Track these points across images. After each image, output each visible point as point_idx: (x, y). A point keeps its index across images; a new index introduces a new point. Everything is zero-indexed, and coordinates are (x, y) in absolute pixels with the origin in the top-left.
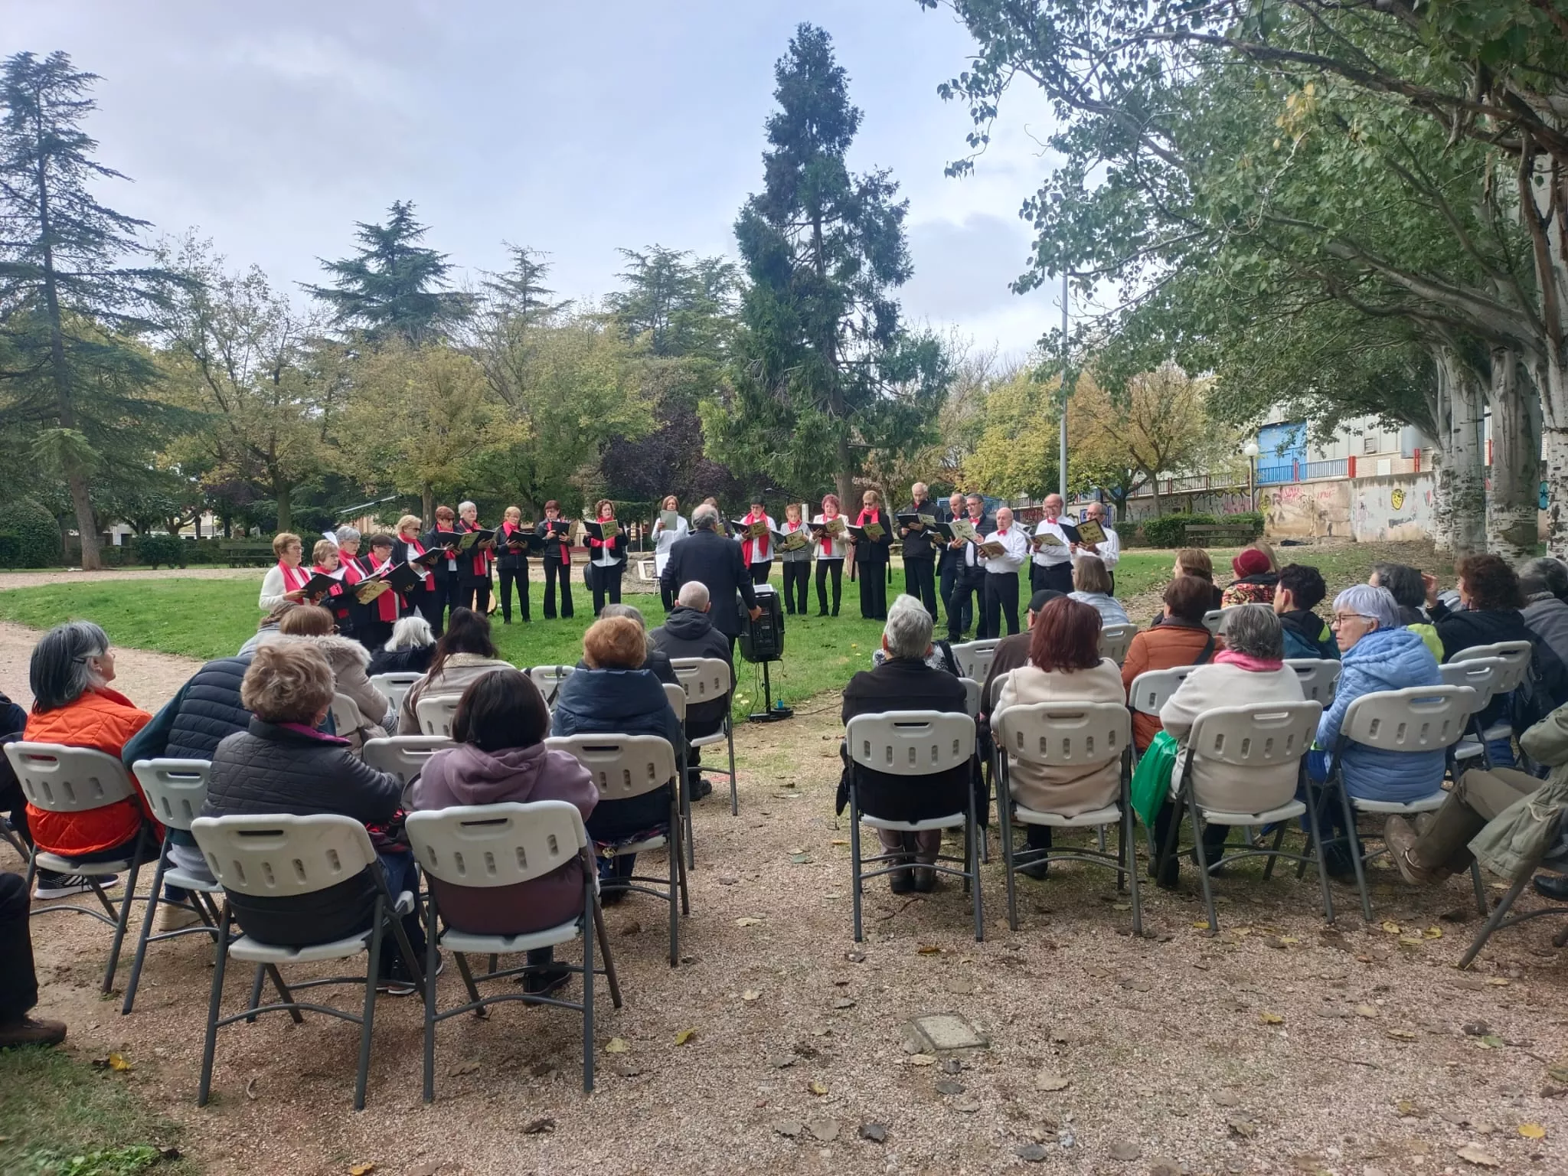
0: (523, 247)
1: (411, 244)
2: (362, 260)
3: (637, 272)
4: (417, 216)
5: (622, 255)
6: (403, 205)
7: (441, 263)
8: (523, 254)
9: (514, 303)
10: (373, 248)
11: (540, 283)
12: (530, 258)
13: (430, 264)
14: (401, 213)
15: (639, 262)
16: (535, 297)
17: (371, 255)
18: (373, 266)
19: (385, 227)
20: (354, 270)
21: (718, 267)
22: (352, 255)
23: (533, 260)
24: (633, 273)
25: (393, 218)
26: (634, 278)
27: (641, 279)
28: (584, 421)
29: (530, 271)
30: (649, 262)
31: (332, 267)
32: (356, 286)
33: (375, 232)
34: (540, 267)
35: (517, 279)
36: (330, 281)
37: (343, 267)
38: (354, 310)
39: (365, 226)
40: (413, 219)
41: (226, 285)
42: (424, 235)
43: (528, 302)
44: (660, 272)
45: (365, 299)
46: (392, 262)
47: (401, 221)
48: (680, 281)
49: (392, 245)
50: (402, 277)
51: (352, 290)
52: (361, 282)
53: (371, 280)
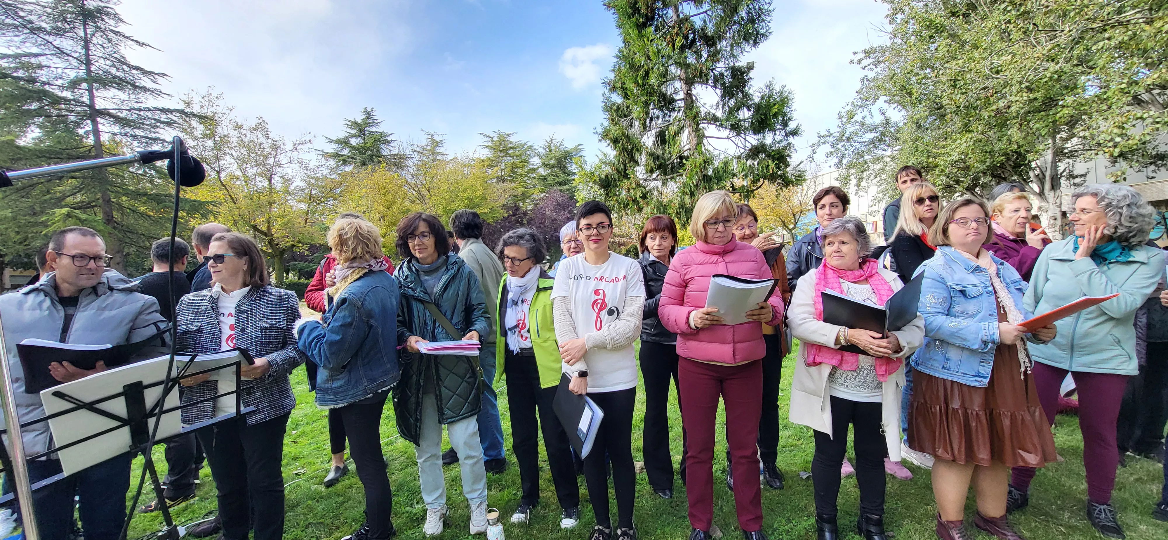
0: (432, 132)
1: (374, 129)
2: (347, 138)
3: (490, 144)
4: (377, 116)
5: (482, 136)
6: (369, 110)
7: (389, 139)
8: (432, 135)
9: (427, 160)
10: (353, 132)
11: (441, 150)
12: (435, 138)
13: (382, 139)
14: (369, 115)
15: (489, 139)
16: (438, 157)
17: (354, 136)
18: (354, 141)
19: (359, 121)
20: (345, 142)
21: (526, 147)
22: (342, 135)
23: (437, 138)
24: (486, 145)
25: (364, 117)
26: (488, 147)
27: (491, 147)
29: (437, 144)
30: (495, 139)
31: (331, 141)
32: (346, 152)
33: (355, 124)
34: (441, 142)
35: (429, 148)
36: (331, 148)
37: (338, 142)
38: (345, 162)
39: (349, 121)
40: (375, 118)
41: (238, 127)
42: (381, 125)
43: (435, 160)
44: (500, 144)
45: (349, 157)
46: (364, 139)
47: (368, 118)
48: (511, 148)
49: (364, 131)
50: (368, 145)
51: (343, 153)
52: (348, 149)
53: (353, 148)
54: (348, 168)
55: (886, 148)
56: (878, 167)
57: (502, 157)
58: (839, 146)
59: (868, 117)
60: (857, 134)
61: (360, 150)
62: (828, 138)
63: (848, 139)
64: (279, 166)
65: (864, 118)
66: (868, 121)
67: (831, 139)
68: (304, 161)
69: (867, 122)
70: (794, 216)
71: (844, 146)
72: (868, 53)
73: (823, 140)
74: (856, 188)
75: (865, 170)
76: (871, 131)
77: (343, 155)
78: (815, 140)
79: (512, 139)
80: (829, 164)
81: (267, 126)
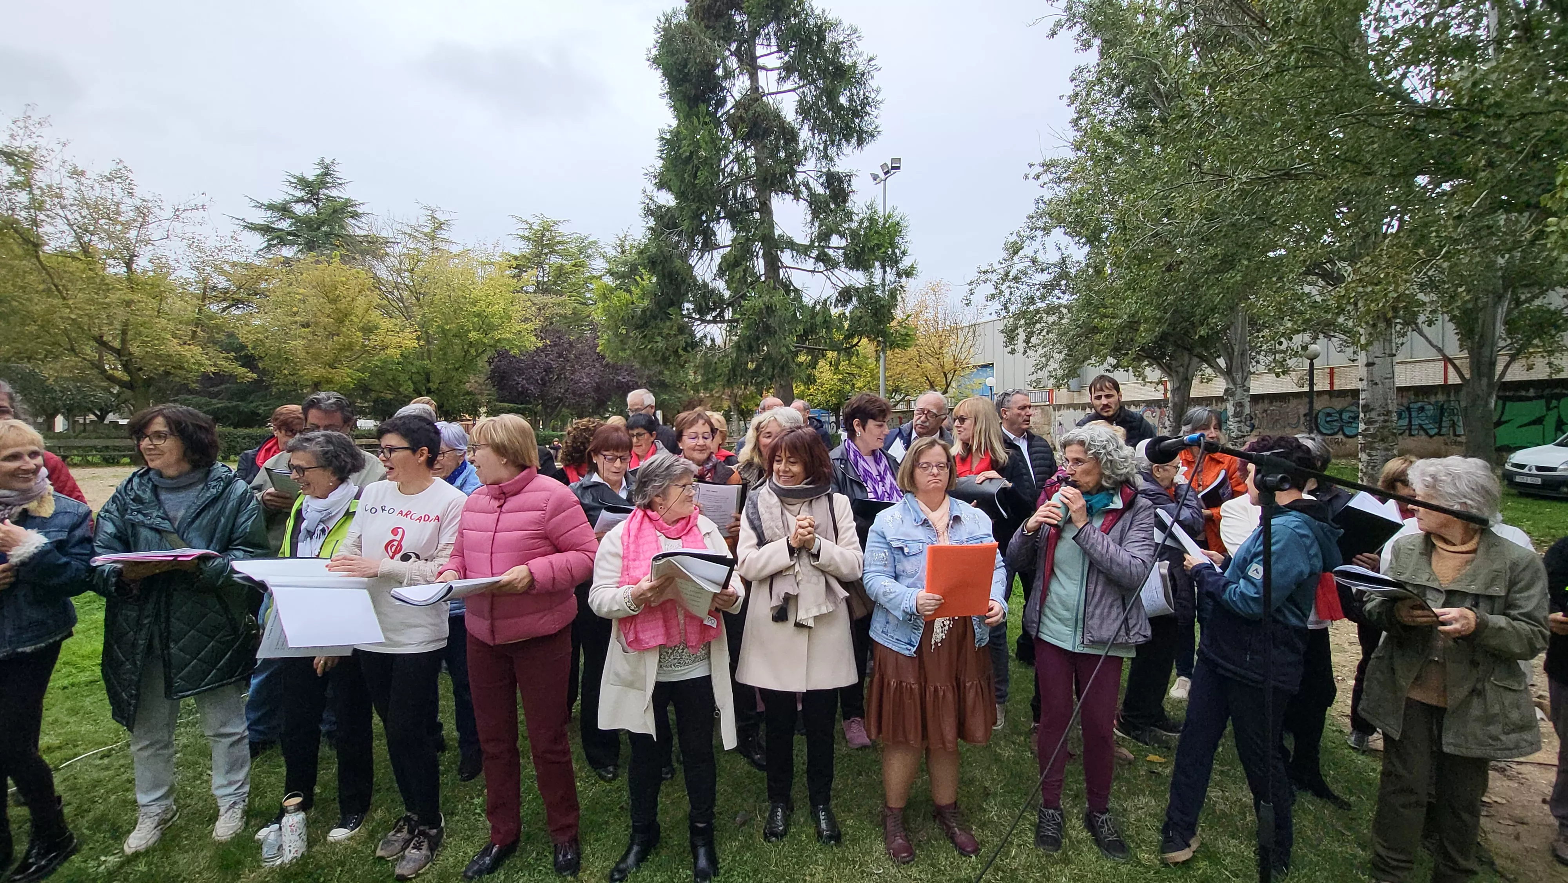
0: (434, 206)
1: (334, 193)
2: (288, 202)
3: (527, 234)
4: (341, 172)
5: (515, 220)
6: (327, 161)
7: (360, 211)
8: (432, 212)
9: (424, 248)
10: (299, 194)
11: (447, 235)
12: (438, 215)
13: (347, 210)
14: (327, 171)
15: (527, 226)
16: (441, 245)
17: (299, 201)
18: (300, 209)
19: (311, 178)
20: (284, 210)
21: (586, 242)
22: (279, 198)
23: (441, 217)
24: (521, 234)
25: (319, 172)
26: (523, 238)
27: (529, 239)
28: (473, 335)
29: (440, 225)
30: (535, 227)
31: (260, 206)
32: (285, 225)
33: (303, 182)
34: (448, 223)
35: (426, 230)
36: (261, 217)
37: (271, 207)
38: (283, 242)
39: (293, 176)
40: (337, 175)
41: (75, 173)
42: (347, 187)
43: (435, 249)
44: (543, 235)
45: (289, 234)
46: (316, 206)
47: (326, 174)
48: (559, 243)
49: (318, 194)
50: (322, 217)
51: (280, 227)
52: (289, 221)
53: (297, 219)
54: (288, 252)
55: (1061, 295)
56: (1051, 319)
57: (546, 254)
58: (1003, 288)
59: (1041, 251)
60: (1025, 273)
61: (309, 224)
62: (989, 276)
63: (1016, 279)
64: (148, 242)
65: (1036, 252)
66: (1041, 257)
67: (994, 277)
68: (197, 237)
69: (1040, 259)
70: (946, 375)
71: (1009, 287)
72: (1048, 166)
73: (983, 277)
74: (1025, 345)
75: (1037, 322)
76: (1042, 270)
77: (282, 230)
78: (974, 276)
79: (561, 229)
80: (989, 310)
81: (130, 175)
